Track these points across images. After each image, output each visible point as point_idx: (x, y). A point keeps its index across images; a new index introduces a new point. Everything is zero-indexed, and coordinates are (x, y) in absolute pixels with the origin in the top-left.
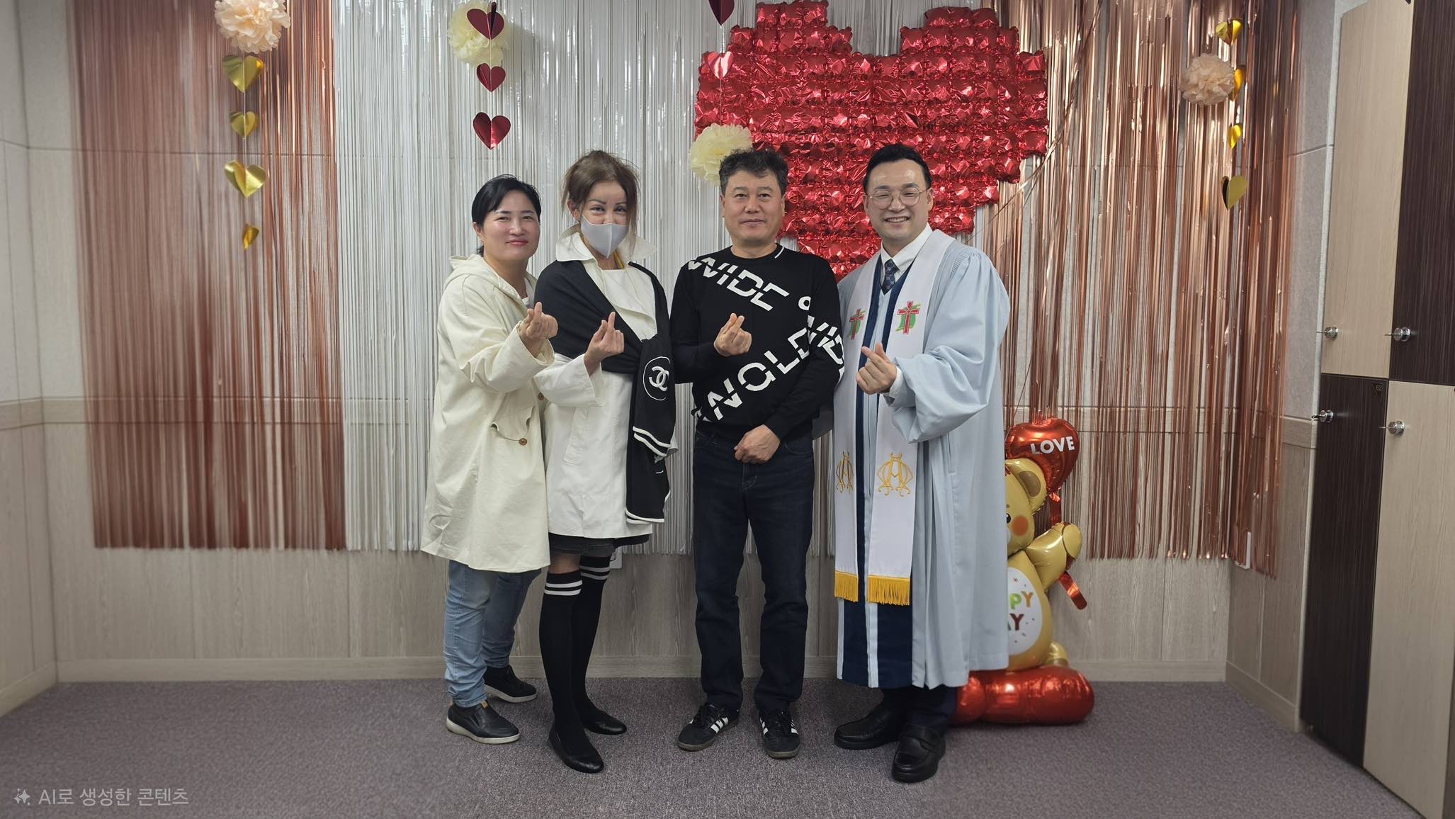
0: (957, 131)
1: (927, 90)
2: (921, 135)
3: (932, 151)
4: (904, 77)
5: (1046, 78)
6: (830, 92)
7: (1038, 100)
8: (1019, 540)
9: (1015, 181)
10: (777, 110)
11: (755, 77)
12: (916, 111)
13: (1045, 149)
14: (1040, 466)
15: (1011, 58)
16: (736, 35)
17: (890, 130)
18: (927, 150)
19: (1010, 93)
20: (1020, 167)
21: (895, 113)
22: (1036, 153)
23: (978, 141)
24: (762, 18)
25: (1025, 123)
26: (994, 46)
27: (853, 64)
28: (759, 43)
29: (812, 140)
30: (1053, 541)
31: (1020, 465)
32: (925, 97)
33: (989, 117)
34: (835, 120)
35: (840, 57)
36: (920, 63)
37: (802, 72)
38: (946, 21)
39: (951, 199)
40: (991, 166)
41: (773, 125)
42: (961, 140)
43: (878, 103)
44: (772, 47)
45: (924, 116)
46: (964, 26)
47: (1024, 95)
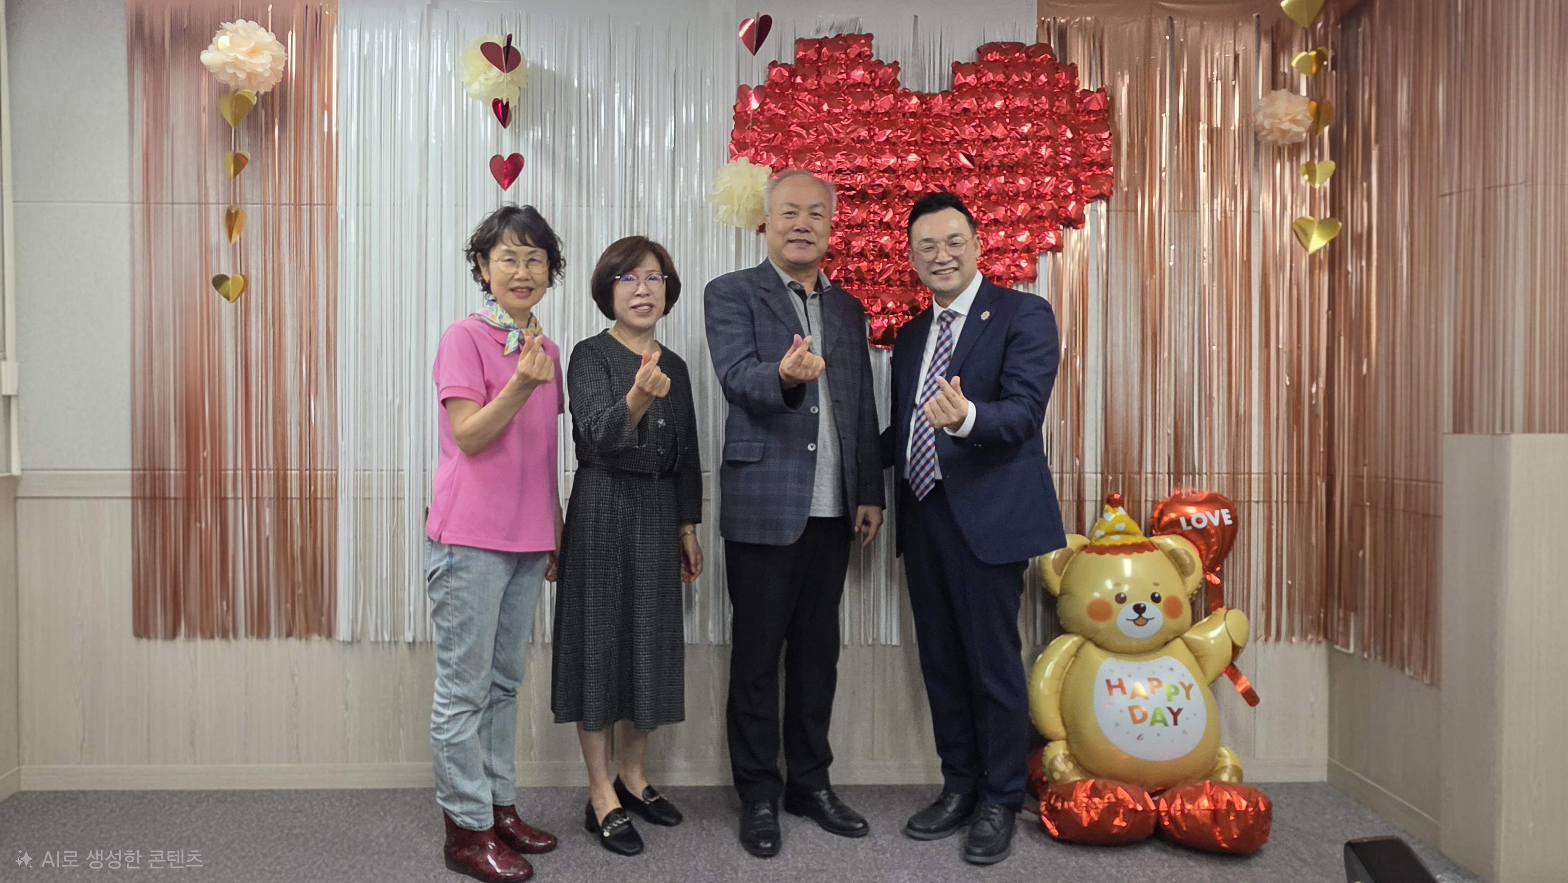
0: (1017, 172)
1: (982, 127)
2: (978, 176)
3: (989, 194)
4: (957, 114)
5: (1108, 117)
6: (877, 130)
7: (1101, 140)
8: (1174, 624)
9: (1079, 226)
10: (820, 150)
11: (794, 116)
12: (970, 151)
13: (1111, 192)
14: (1193, 542)
15: (1071, 95)
16: (774, 71)
17: (942, 171)
18: (984, 192)
19: (1072, 132)
20: (1085, 212)
21: (948, 153)
22: (1102, 197)
23: (1039, 183)
24: (801, 54)
25: (1088, 164)
26: (1052, 82)
27: (901, 101)
28: (799, 80)
29: (858, 179)
30: (1214, 628)
31: (1170, 541)
32: (980, 135)
33: (1050, 157)
34: (883, 160)
35: (887, 93)
36: (974, 100)
37: (846, 109)
38: (1001, 55)
39: (1012, 245)
40: (1053, 210)
41: (815, 165)
42: (1020, 181)
43: (929, 142)
44: (813, 84)
45: (980, 155)
46: (1020, 61)
47: (1086, 135)
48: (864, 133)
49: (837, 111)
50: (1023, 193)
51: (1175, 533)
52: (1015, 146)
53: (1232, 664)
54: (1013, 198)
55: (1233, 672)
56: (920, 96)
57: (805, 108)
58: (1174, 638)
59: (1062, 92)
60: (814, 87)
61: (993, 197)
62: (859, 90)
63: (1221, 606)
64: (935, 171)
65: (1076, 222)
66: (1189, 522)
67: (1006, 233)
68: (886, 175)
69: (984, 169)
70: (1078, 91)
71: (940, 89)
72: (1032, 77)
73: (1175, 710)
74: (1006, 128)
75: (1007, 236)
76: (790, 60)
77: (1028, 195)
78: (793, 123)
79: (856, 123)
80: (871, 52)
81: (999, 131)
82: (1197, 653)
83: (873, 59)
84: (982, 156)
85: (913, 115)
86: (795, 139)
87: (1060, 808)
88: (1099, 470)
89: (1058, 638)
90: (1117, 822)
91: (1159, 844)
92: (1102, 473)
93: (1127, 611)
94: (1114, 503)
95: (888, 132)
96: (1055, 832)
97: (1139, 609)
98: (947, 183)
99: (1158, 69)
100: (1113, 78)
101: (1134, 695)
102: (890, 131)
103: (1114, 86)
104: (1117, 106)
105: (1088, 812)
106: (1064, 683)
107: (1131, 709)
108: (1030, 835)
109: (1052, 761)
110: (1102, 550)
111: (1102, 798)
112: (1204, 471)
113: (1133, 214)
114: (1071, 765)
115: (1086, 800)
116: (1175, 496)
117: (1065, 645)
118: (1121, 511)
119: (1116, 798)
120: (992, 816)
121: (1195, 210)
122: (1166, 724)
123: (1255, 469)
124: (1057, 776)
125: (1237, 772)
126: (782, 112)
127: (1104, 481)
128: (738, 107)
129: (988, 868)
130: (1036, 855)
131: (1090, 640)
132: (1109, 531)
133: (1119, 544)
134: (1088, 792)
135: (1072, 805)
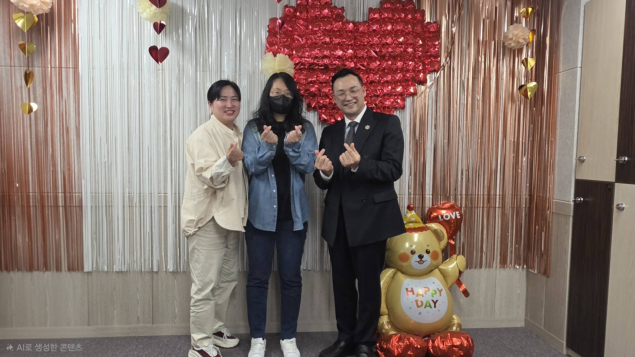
0: (397, 59)
1: (382, 39)
2: (379, 61)
3: (384, 69)
4: (370, 32)
5: (437, 35)
6: (334, 38)
7: (435, 45)
8: (435, 263)
9: (425, 84)
10: (307, 47)
11: (296, 30)
12: (376, 49)
13: (439, 69)
14: (444, 226)
15: (422, 24)
16: (287, 10)
17: (363, 58)
18: (382, 68)
19: (422, 41)
20: (427, 77)
21: (366, 50)
22: (434, 71)
23: (407, 64)
24: (299, 2)
25: (429, 56)
26: (414, 18)
27: (345, 25)
28: (298, 14)
29: (325, 62)
30: (452, 263)
31: (434, 226)
32: (381, 42)
33: (412, 53)
34: (337, 52)
35: (339, 22)
36: (378, 25)
37: (320, 28)
38: (391, 5)
39: (394, 93)
40: (413, 77)
41: (305, 54)
42: (399, 64)
43: (358, 45)
44: (305, 16)
45: (381, 51)
46: (399, 8)
47: (428, 43)
48: (328, 40)
49: (315, 29)
50: (400, 69)
51: (436, 222)
52: (396, 47)
53: (459, 279)
54: (394, 71)
55: (459, 283)
56: (354, 23)
57: (301, 27)
58: (435, 268)
59: (418, 23)
60: (305, 18)
61: (386, 71)
62: (326, 20)
63: (455, 253)
64: (360, 58)
65: (423, 82)
66: (442, 217)
67: (392, 87)
68: (338, 59)
69: (382, 57)
70: (425, 22)
71: (363, 20)
72: (405, 16)
73: (435, 300)
74: (392, 39)
76: (294, 4)
77: (402, 70)
78: (295, 34)
79: (324, 35)
80: (331, 2)
81: (389, 41)
82: (444, 274)
83: (333, 5)
85: (351, 32)
86: (296, 42)
87: (385, 346)
88: (431, 194)
90: (409, 352)
93: (416, 258)
94: (411, 209)
97: (421, 257)
98: (365, 64)
100: (441, 17)
101: (418, 295)
102: (340, 39)
103: (441, 21)
105: (398, 349)
106: (387, 290)
107: (416, 301)
109: (382, 324)
111: (404, 342)
115: (397, 344)
117: (388, 272)
118: (414, 213)
119: (409, 342)
122: (431, 308)
123: (498, 193)
125: (459, 325)
126: (290, 29)
128: (270, 26)
131: (399, 270)
132: (408, 221)
133: (413, 227)
134: (397, 339)
135: (390, 346)
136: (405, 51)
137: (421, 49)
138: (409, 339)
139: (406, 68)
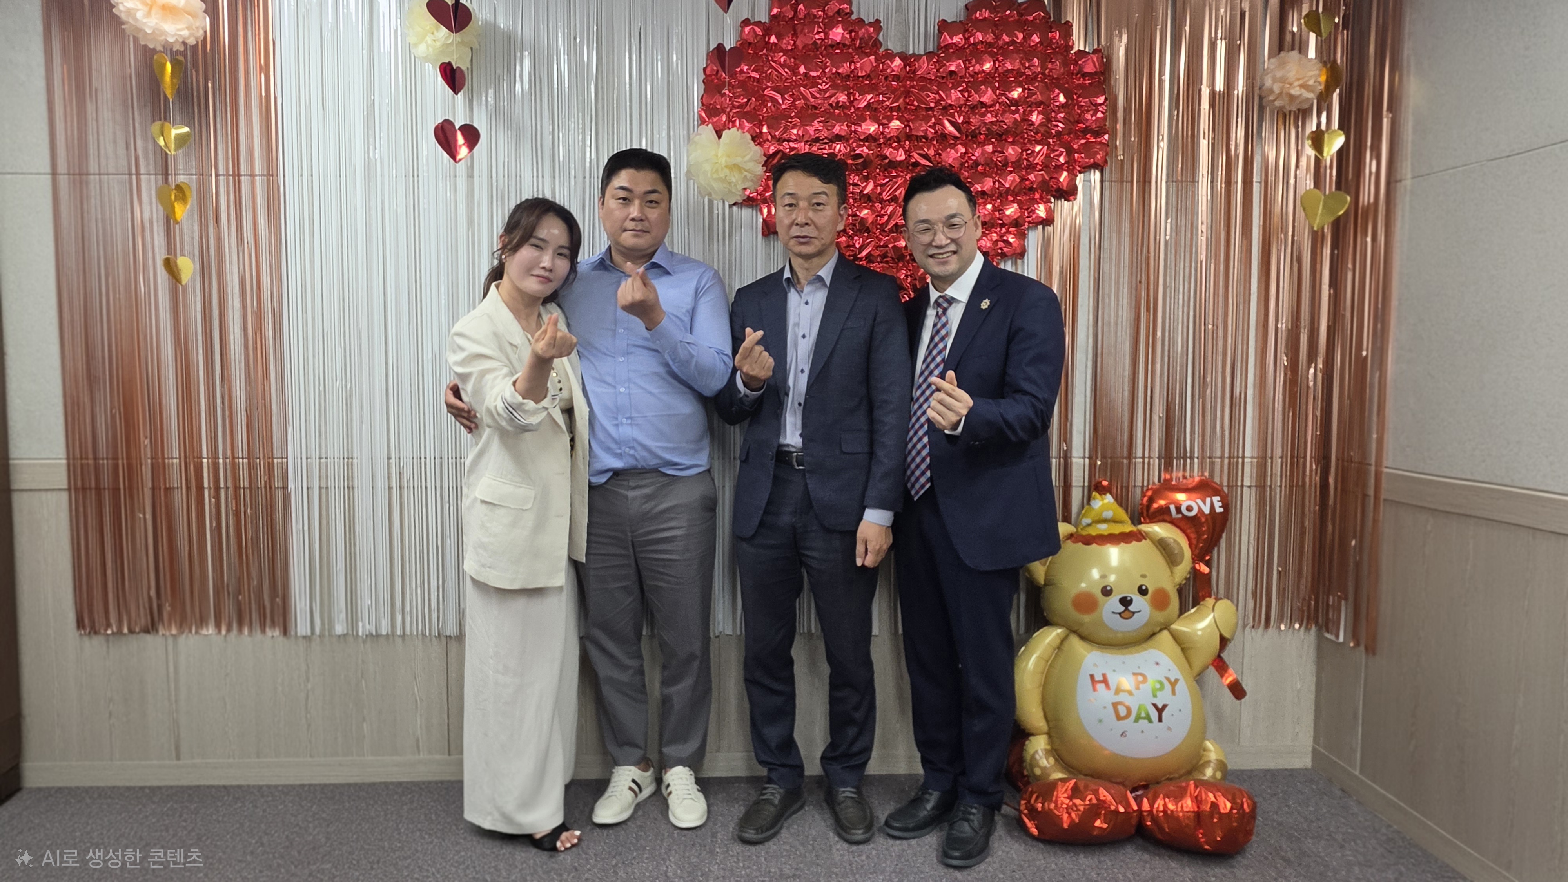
0: (1006, 140)
1: (969, 92)
2: (964, 145)
3: (977, 163)
4: (943, 78)
5: (1104, 81)
6: (857, 94)
7: (1097, 105)
8: (1160, 617)
9: (1071, 198)
10: (795, 116)
11: (769, 78)
12: (957, 117)
13: (1106, 162)
14: (1183, 531)
15: (1065, 57)
16: (747, 30)
17: (926, 138)
18: (971, 162)
19: (1065, 97)
20: (1077, 182)
21: (933, 120)
22: (1095, 166)
23: (1029, 152)
24: (775, 11)
25: (1082, 132)
26: (1046, 42)
27: (883, 63)
28: (773, 39)
29: (837, 149)
30: (1203, 619)
31: (1159, 529)
32: (967, 100)
33: (1041, 124)
34: (864, 127)
35: (868, 55)
36: (961, 61)
37: (824, 71)
38: (991, 12)
39: (1000, 219)
40: (1044, 182)
41: (790, 133)
42: (1011, 151)
43: (913, 108)
44: (789, 43)
45: (967, 122)
46: (1011, 19)
47: (1080, 99)
48: (843, 98)
49: (813, 74)
50: (1012, 163)
51: (1164, 521)
52: (1004, 112)
53: (1219, 656)
54: (1000, 168)
55: (1220, 665)
56: (904, 57)
57: (781, 70)
58: (1161, 630)
59: (1055, 53)
60: (790, 48)
61: (980, 168)
62: (838, 51)
63: (1210, 596)
64: (918, 138)
65: (1068, 193)
66: (1178, 510)
67: (994, 206)
68: (867, 144)
69: (970, 137)
70: (1072, 52)
71: (925, 50)
72: (1024, 37)
73: (1160, 706)
74: (995, 93)
75: (995, 209)
76: (764, 18)
77: (1017, 166)
78: (767, 87)
79: (834, 86)
80: (851, 10)
81: (988, 96)
82: (1183, 645)
83: (854, 17)
84: (969, 123)
85: (897, 78)
86: (769, 104)
87: (1040, 809)
88: (1087, 455)
89: (1041, 630)
90: (1098, 823)
91: (1140, 841)
92: (1090, 458)
93: (1113, 604)
94: (1102, 490)
95: (869, 97)
96: (1035, 831)
97: (1125, 602)
98: (931, 152)
99: (1159, 27)
100: (1110, 38)
101: (1118, 691)
102: (871, 96)
103: (1110, 46)
104: (1114, 68)
105: (1069, 814)
106: (1046, 677)
107: (1115, 705)
108: (1009, 832)
109: (1033, 757)
110: (1088, 540)
111: (1084, 800)
112: (1196, 455)
113: (1129, 185)
114: (1052, 760)
115: (1067, 801)
116: (1165, 480)
117: (1048, 637)
118: (1109, 499)
119: (1098, 799)
120: (972, 817)
121: (1194, 181)
122: (1150, 721)
123: (1248, 453)
124: (1038, 772)
125: (1221, 766)
126: (755, 75)
127: (1092, 466)
128: (708, 69)
129: (965, 873)
130: (1015, 856)
131: (1075, 632)
132: (1097, 518)
133: (1106, 533)
134: (1069, 792)
135: (1052, 806)
136: (1026, 119)
137: (1062, 115)
138: (1096, 793)
139: (1028, 161)
